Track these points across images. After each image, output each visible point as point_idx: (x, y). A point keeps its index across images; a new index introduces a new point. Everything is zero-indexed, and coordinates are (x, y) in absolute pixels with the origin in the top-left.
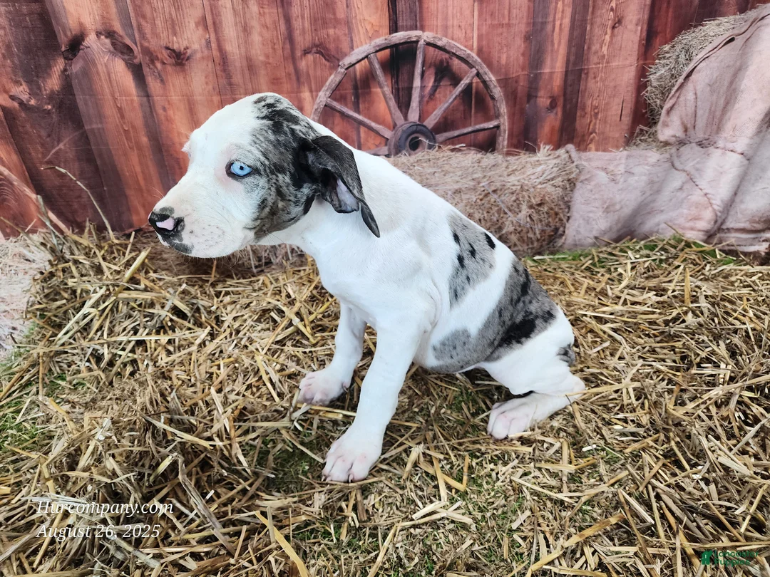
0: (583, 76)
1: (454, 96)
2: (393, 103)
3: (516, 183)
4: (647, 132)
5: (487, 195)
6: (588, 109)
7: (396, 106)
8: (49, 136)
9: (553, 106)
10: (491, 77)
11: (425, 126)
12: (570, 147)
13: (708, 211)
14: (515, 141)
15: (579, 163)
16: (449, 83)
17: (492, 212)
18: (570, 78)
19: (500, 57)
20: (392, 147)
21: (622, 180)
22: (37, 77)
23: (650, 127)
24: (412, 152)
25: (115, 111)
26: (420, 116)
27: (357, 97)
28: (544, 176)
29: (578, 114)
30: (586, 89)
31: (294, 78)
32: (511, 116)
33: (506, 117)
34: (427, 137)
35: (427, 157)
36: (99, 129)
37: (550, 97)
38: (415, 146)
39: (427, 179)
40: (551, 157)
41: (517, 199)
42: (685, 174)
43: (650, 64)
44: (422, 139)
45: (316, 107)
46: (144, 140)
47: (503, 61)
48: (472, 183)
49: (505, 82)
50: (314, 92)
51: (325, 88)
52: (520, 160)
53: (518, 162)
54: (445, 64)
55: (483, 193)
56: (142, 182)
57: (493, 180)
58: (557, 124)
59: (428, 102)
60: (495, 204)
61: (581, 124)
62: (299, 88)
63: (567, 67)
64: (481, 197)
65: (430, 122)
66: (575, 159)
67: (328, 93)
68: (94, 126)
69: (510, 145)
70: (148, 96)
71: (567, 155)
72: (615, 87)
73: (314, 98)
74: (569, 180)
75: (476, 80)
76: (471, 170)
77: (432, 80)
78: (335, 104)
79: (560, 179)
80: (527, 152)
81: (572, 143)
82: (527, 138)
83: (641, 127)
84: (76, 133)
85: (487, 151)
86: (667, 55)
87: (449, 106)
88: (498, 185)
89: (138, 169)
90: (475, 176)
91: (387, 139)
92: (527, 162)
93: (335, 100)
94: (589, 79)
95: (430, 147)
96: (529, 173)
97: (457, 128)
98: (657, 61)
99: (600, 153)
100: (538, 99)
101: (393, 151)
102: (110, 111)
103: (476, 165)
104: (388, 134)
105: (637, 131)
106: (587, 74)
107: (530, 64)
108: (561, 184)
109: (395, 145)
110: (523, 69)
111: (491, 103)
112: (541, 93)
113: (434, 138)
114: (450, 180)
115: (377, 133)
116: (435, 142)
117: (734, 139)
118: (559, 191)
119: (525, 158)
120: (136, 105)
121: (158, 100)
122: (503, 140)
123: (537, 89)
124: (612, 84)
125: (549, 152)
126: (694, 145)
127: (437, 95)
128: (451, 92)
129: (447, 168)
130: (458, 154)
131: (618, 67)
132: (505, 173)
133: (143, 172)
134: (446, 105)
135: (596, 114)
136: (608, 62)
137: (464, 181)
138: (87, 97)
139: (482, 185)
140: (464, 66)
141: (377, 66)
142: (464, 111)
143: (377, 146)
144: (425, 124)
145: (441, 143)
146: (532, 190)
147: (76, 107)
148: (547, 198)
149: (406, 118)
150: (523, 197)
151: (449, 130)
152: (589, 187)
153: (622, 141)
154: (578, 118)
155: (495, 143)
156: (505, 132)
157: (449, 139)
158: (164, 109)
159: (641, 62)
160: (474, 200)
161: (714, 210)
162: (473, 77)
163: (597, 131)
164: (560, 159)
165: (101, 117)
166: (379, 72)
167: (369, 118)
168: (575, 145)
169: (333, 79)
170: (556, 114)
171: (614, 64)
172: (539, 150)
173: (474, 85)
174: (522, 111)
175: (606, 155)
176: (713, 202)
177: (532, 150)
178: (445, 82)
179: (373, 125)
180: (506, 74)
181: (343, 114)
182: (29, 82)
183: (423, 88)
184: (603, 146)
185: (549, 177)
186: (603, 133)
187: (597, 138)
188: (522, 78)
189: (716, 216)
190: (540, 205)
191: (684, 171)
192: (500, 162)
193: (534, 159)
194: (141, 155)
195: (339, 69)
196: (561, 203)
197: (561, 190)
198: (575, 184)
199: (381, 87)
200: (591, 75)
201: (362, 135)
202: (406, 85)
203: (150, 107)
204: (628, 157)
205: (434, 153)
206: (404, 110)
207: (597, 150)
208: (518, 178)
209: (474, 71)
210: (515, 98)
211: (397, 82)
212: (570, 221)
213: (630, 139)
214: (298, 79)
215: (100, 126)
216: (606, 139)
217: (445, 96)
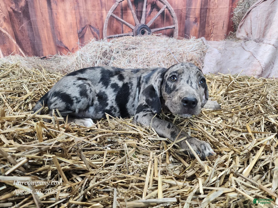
0: (208, 10)
1: (158, 15)
2: (135, 16)
3: (181, 50)
4: (233, 34)
5: (170, 54)
6: (210, 24)
7: (136, 17)
8: (20, 21)
9: (196, 21)
10: (172, 9)
11: (147, 26)
12: (203, 38)
13: (259, 67)
14: (181, 34)
15: (206, 45)
16: (156, 10)
17: (172, 61)
18: (203, 11)
19: (175, 1)
20: (134, 33)
21: (223, 52)
22: (18, 1)
23: (234, 32)
24: (142, 35)
25: (40, 14)
26: (145, 22)
27: (122, 13)
28: (193, 49)
29: (206, 25)
30: (209, 16)
31: (100, 5)
32: (180, 24)
33: (177, 24)
34: (148, 30)
35: (147, 38)
36: (35, 20)
37: (195, 18)
38: (143, 33)
39: (148, 46)
40: (195, 41)
41: (182, 57)
42: (250, 53)
43: (234, 7)
44: (146, 30)
45: (107, 16)
46: (49, 24)
47: (176, 3)
48: (164, 49)
49: (177, 11)
50: (107, 10)
51: (111, 9)
52: (183, 42)
53: (182, 42)
54: (155, 3)
55: (169, 53)
56: (47, 40)
57: (172, 48)
58: (198, 29)
59: (148, 17)
60: (173, 58)
61: (207, 29)
62: (102, 9)
63: (201, 6)
64: (168, 55)
65: (149, 25)
66: (205, 43)
67: (112, 11)
68: (34, 19)
69: (179, 35)
70: (51, 9)
71: (202, 41)
72: (221, 16)
73: (107, 13)
74: (203, 51)
75: (166, 9)
76: (164, 44)
77: (150, 9)
78: (114, 15)
79: (199, 50)
80: (186, 39)
81: (204, 37)
82: (185, 33)
83: (231, 32)
84: (28, 21)
85: (170, 37)
86: (241, 4)
87: (156, 19)
88: (174, 51)
89: (46, 35)
90: (165, 46)
91: (133, 30)
92: (186, 43)
93: (114, 14)
94: (210, 12)
95: (149, 34)
96: (187, 47)
97: (158, 27)
98: (237, 6)
99: (215, 41)
100: (190, 18)
101: (135, 34)
102: (39, 14)
103: (166, 42)
104: (133, 27)
105: (229, 33)
106: (209, 10)
107: (186, 5)
108: (199, 52)
109: (136, 32)
110: (184, 6)
111: (171, 19)
112: (191, 16)
113: (150, 31)
114: (156, 47)
115: (129, 27)
116: (150, 32)
117: (270, 40)
118: (199, 55)
119: (185, 41)
120: (47, 12)
121: (54, 11)
122: (176, 33)
123: (189, 14)
124: (219, 15)
125: (195, 39)
126: (253, 41)
127: (151, 14)
128: (156, 13)
129: (155, 42)
130: (159, 37)
131: (221, 8)
132: (177, 46)
133: (48, 36)
134: (155, 18)
135: (214, 26)
136: (218, 6)
137: (161, 48)
138: (32, 9)
139: (168, 50)
140: (161, 4)
141: (130, 2)
142: (162, 21)
143: (129, 32)
144: (147, 25)
145: (153, 33)
146: (188, 54)
147: (29, 12)
148: (194, 58)
149: (140, 22)
150: (184, 56)
151: (156, 28)
152: (211, 55)
153: (223, 37)
154: (206, 27)
155: (173, 34)
156: (177, 30)
157: (156, 31)
158: (56, 14)
159: (231, 6)
160: (165, 56)
161: (262, 67)
162: (165, 8)
163: (214, 33)
164: (199, 42)
165: (36, 15)
166: (131, 4)
167: (126, 22)
168: (205, 37)
169: (114, 6)
170: (197, 25)
171: (220, 7)
172: (191, 38)
173: (165, 11)
174: (184, 23)
175: (218, 43)
176: (262, 64)
177: (188, 37)
178: (154, 10)
179: (128, 24)
180: (177, 8)
181: (117, 19)
182: (16, 3)
183: (146, 11)
184: (216, 38)
185: (195, 49)
186: (216, 34)
187: (214, 35)
188: (183, 9)
189: (263, 69)
190: (191, 60)
191: (249, 51)
192: (175, 42)
193: (189, 41)
194: (47, 30)
195: (116, 3)
196: (200, 60)
197: (200, 55)
198: (205, 53)
199: (131, 10)
200: (211, 10)
201: (124, 27)
202: (140, 10)
203: (52, 13)
204: (226, 43)
205: (150, 36)
206: (139, 19)
207: (214, 40)
208: (182, 49)
209: (165, 6)
210: (181, 17)
211: (137, 9)
212: (203, 68)
213: (227, 36)
214: (102, 6)
215: (35, 19)
216: (217, 36)
217: (154, 15)
